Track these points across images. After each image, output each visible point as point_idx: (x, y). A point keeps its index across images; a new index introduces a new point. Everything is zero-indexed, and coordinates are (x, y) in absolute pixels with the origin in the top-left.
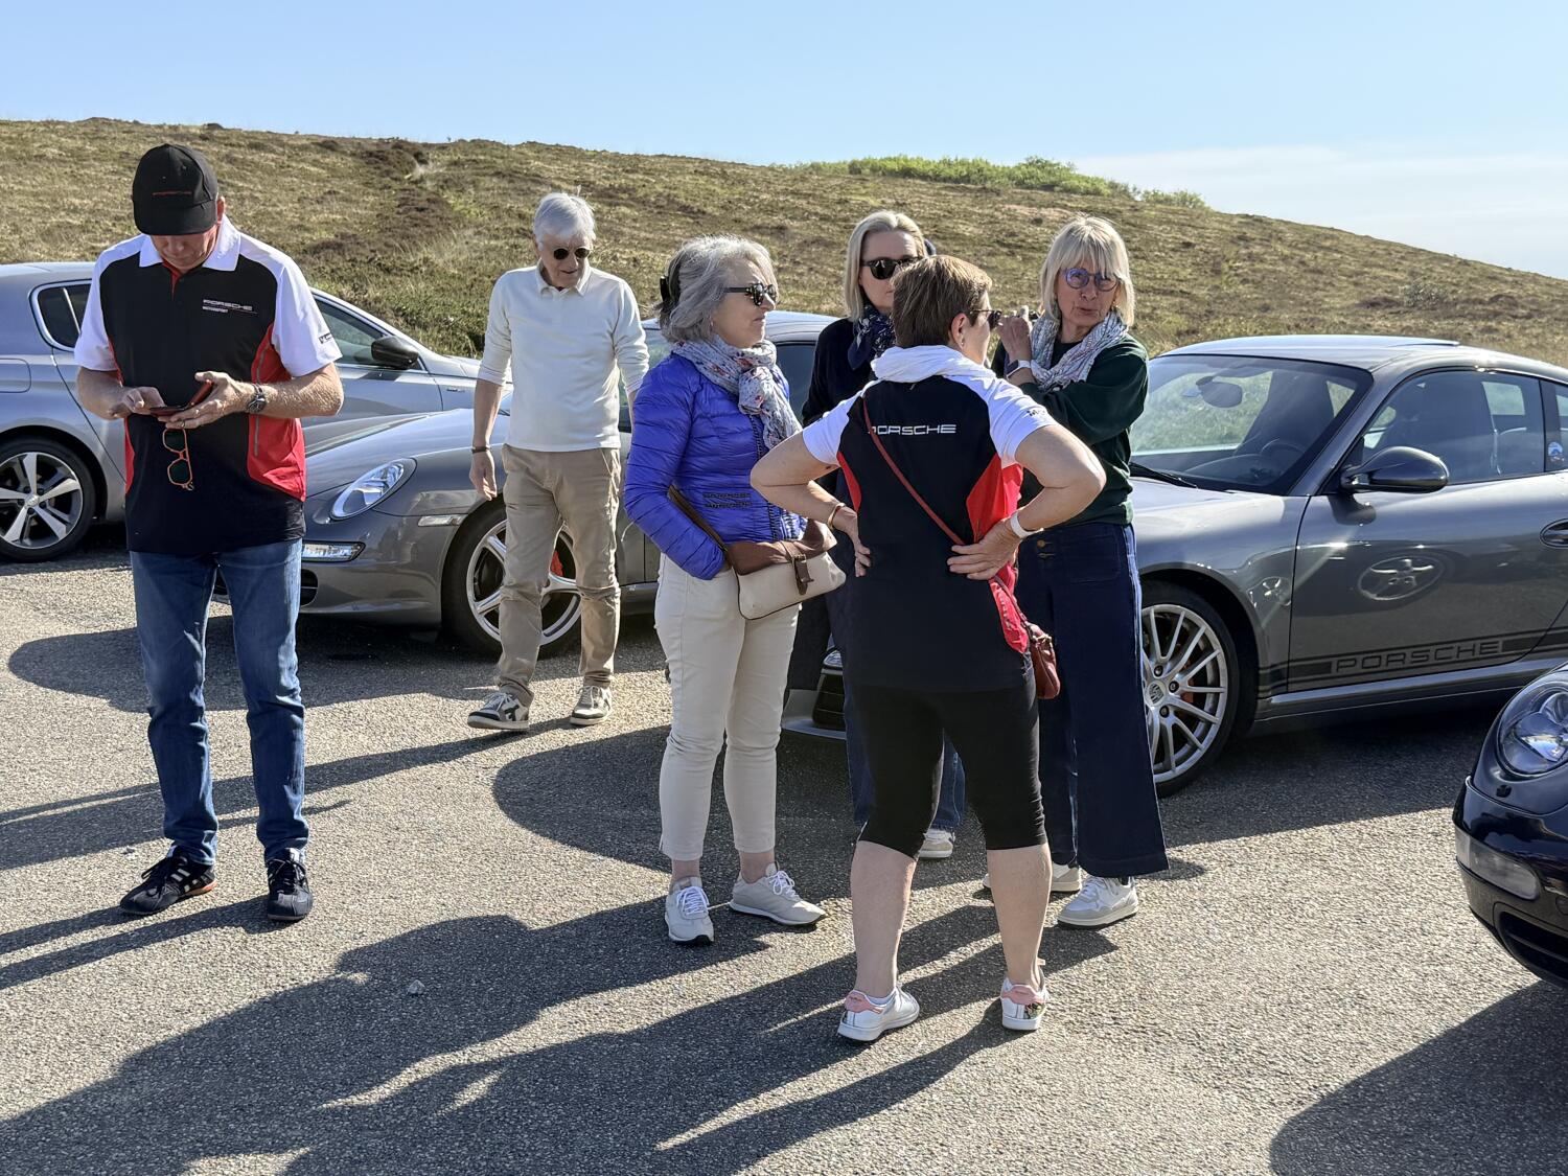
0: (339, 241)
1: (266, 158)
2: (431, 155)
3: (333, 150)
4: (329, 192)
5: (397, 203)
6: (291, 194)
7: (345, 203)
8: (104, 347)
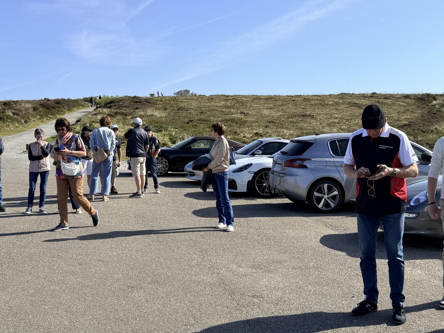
0: (409, 124)
1: (389, 101)
2: (438, 98)
3: (408, 98)
4: (407, 110)
5: (427, 112)
6: (395, 111)
7: (411, 113)
8: (352, 158)
